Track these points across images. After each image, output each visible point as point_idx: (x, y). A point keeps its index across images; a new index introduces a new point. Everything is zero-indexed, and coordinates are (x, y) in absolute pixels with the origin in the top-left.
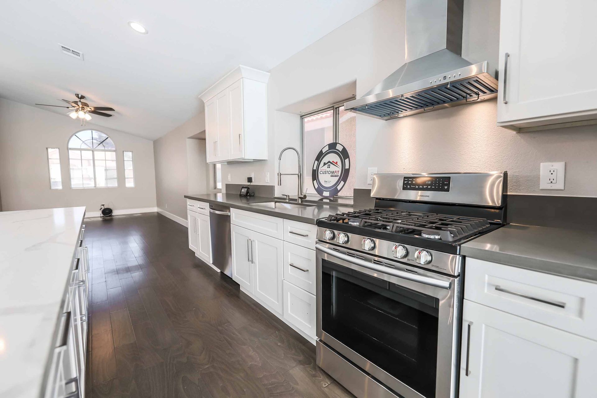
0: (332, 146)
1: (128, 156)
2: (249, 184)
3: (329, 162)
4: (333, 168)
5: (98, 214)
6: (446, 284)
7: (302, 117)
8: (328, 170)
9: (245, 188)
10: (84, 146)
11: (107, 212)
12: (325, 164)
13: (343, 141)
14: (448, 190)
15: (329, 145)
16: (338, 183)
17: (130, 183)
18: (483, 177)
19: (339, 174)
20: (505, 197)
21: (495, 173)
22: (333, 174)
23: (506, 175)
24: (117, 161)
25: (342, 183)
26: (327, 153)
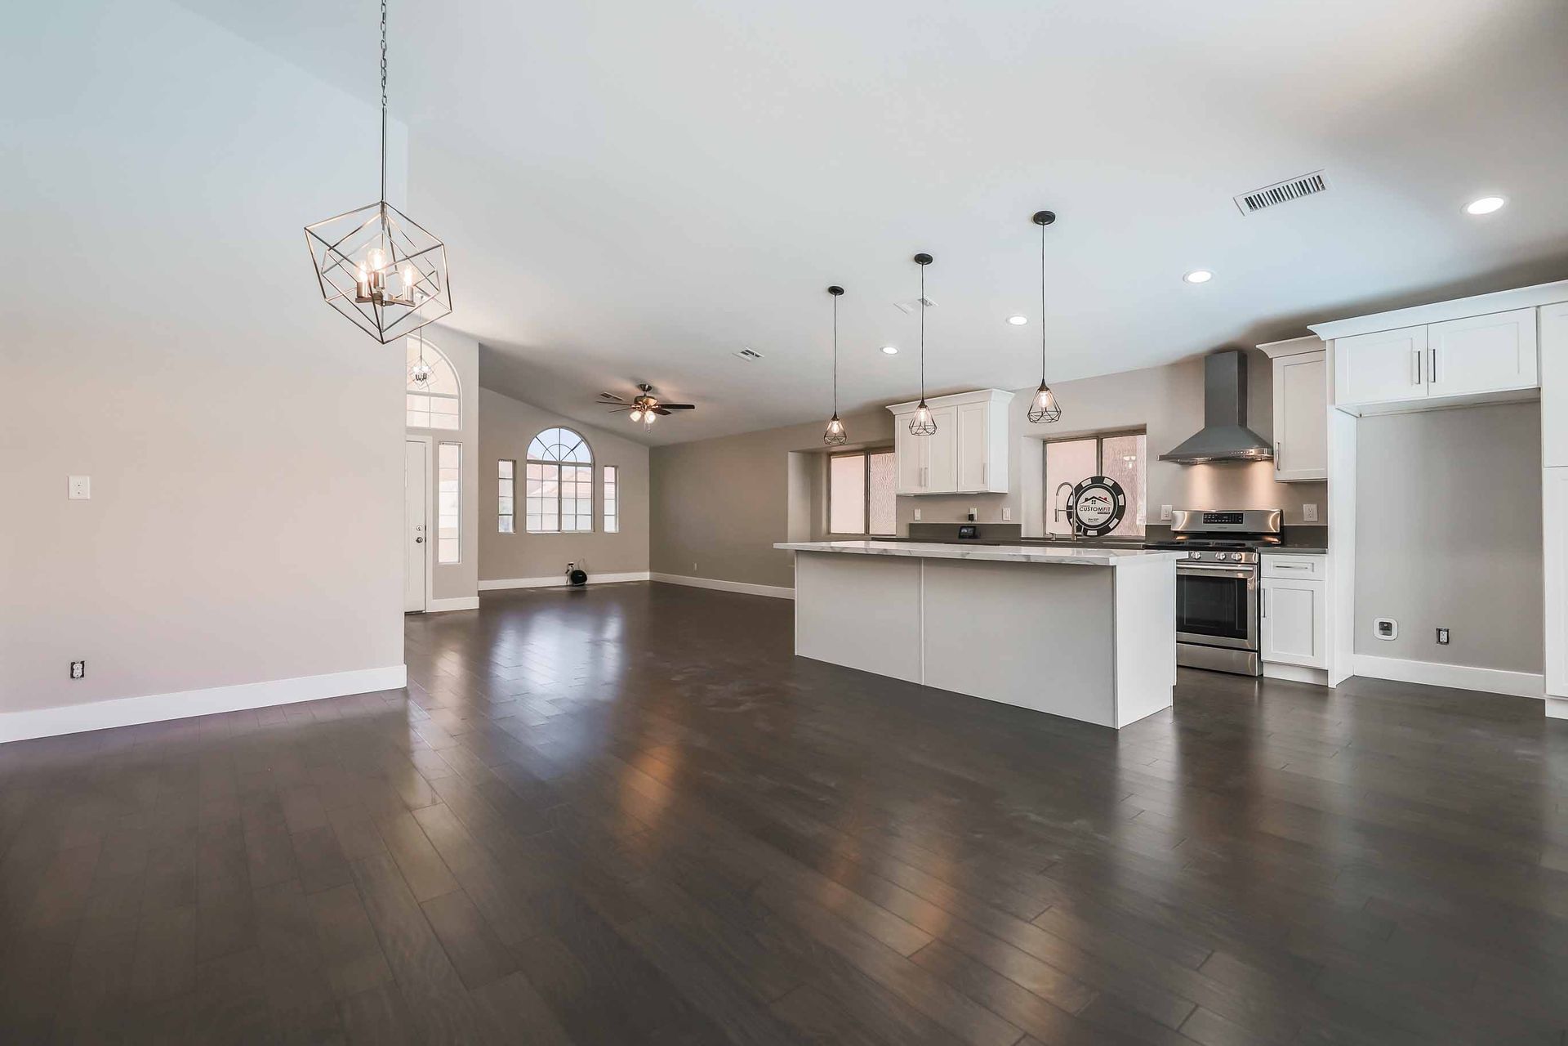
0: (1097, 481)
1: (609, 473)
2: (970, 522)
3: (1094, 497)
4: (1099, 504)
5: (562, 581)
6: (1251, 569)
7: (1045, 442)
8: (1093, 506)
9: (971, 527)
10: (548, 458)
11: (578, 577)
12: (1087, 500)
13: (1111, 475)
14: (1242, 523)
15: (1091, 478)
16: (1109, 520)
17: (610, 525)
18: (1266, 514)
19: (1111, 511)
20: (1282, 527)
21: (1277, 511)
22: (1101, 511)
23: (1281, 512)
24: (594, 482)
25: (1116, 521)
26: (1089, 488)
